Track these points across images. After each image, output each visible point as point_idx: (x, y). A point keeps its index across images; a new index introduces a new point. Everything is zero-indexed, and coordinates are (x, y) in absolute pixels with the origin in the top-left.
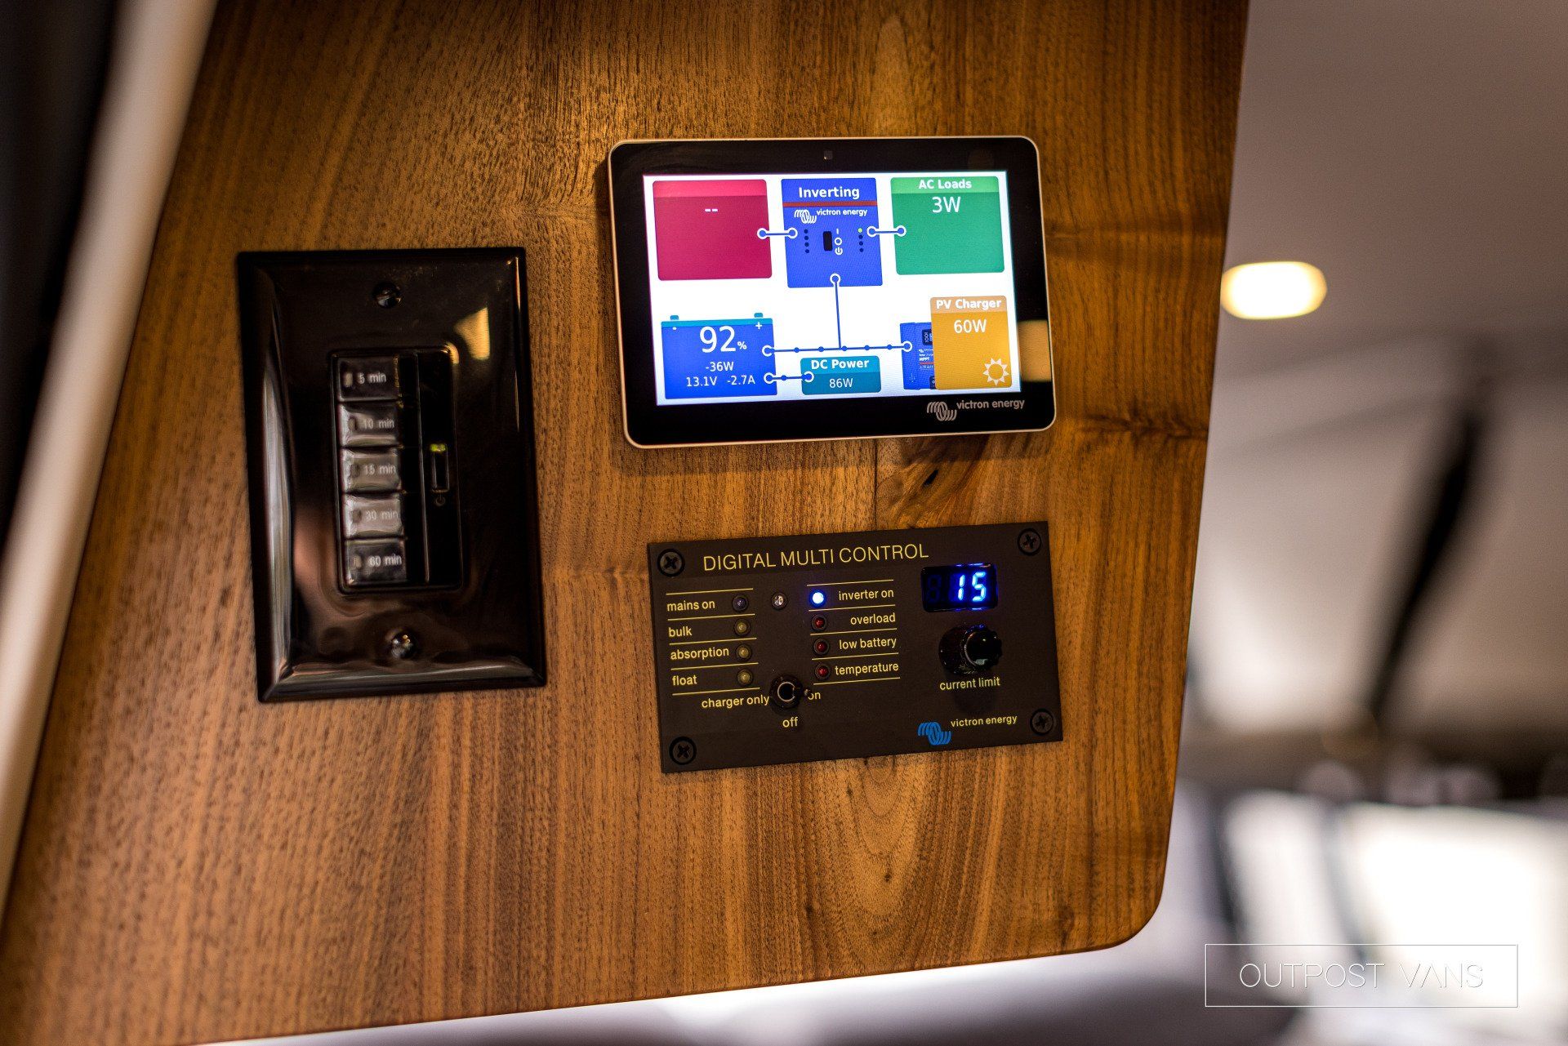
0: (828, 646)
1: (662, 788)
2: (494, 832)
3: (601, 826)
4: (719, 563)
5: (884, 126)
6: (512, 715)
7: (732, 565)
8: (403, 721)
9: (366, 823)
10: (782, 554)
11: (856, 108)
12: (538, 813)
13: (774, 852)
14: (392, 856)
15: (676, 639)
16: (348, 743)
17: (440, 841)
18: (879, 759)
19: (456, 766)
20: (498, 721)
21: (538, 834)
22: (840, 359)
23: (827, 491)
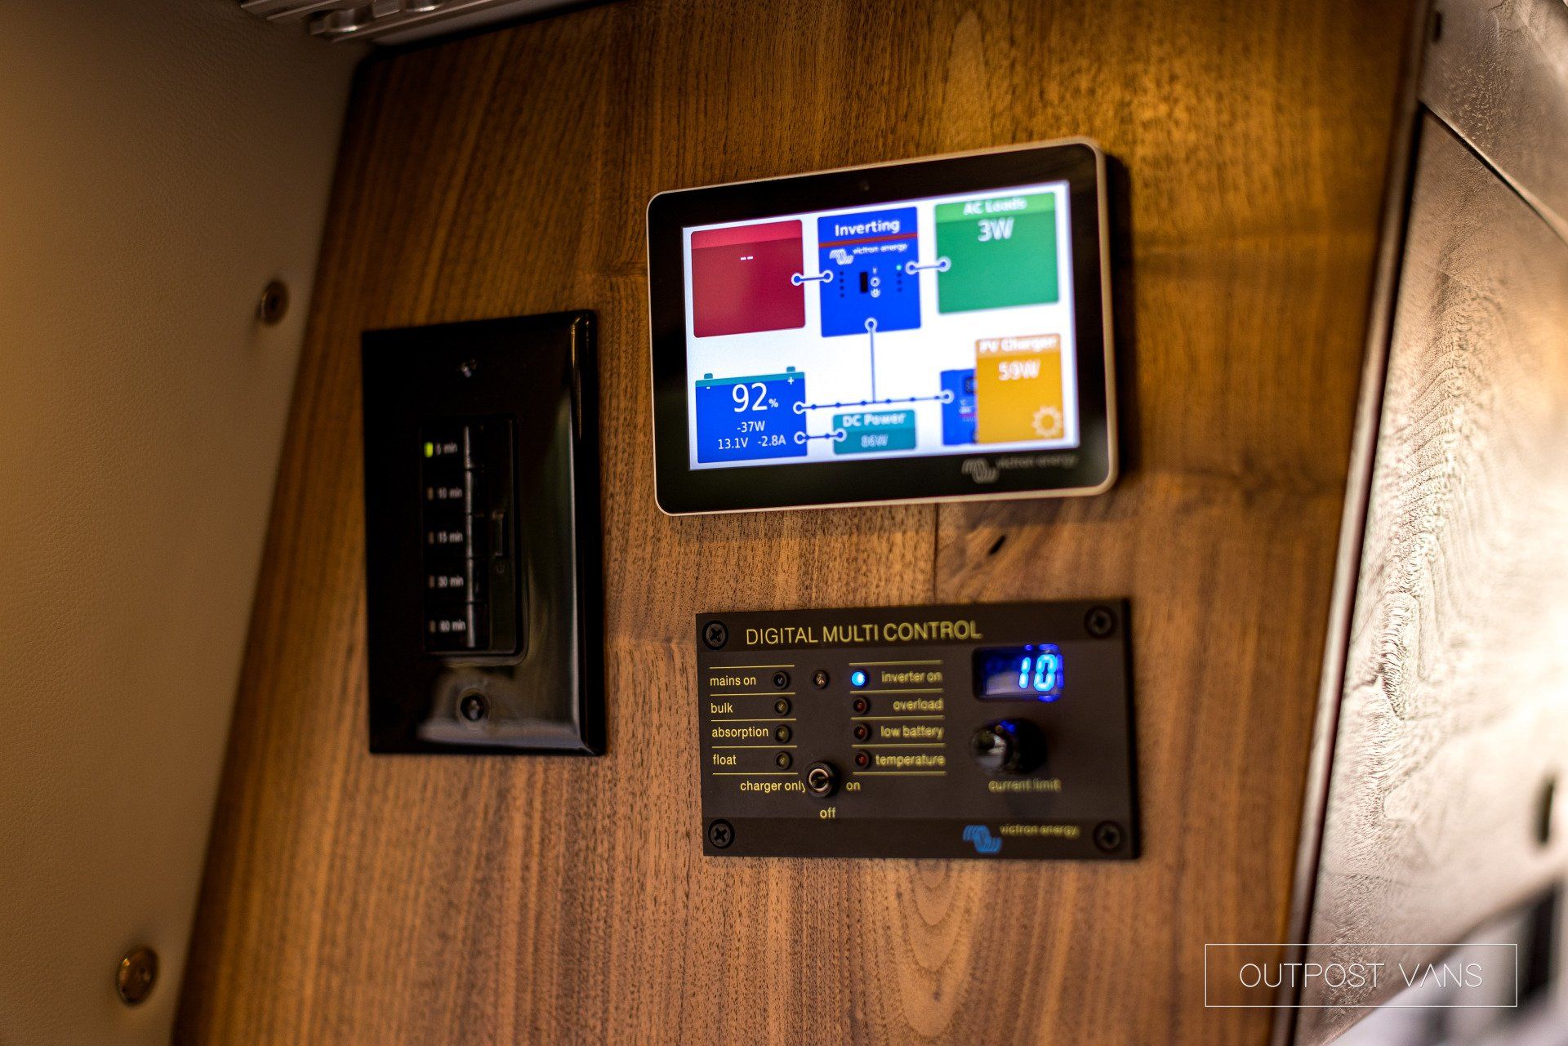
0: (868, 732)
1: (712, 870)
2: (559, 898)
3: (653, 903)
4: (761, 636)
5: (956, 141)
6: (577, 782)
7: (774, 639)
8: (486, 781)
9: (454, 877)
10: (825, 629)
11: (926, 123)
12: (598, 883)
13: (819, 951)
14: (473, 910)
15: (718, 716)
16: (441, 796)
17: (513, 899)
18: (931, 862)
19: (528, 829)
20: (565, 787)
21: (596, 904)
22: (874, 414)
23: (884, 559)
